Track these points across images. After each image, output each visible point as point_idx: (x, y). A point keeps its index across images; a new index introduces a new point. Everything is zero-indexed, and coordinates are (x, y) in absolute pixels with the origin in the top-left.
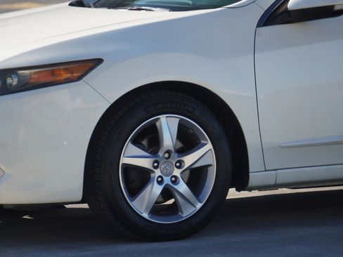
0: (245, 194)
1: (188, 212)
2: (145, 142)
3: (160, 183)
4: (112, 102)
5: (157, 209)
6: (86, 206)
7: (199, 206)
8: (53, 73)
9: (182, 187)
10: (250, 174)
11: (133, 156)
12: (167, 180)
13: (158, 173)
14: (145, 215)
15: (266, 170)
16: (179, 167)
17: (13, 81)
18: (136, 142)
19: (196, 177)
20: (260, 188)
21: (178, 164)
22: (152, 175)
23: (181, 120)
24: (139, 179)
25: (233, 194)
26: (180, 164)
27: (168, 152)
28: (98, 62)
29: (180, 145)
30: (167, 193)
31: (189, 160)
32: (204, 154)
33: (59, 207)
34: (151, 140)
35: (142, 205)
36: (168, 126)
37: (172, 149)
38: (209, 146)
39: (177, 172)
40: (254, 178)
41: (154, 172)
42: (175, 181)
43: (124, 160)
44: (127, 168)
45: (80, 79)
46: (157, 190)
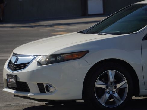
0: (138, 98)
1: (118, 104)
2: (103, 79)
3: (108, 93)
4: (92, 65)
5: (107, 102)
6: (83, 101)
7: (122, 102)
8: (72, 56)
9: (116, 95)
10: (140, 91)
11: (99, 84)
12: (111, 92)
13: (108, 90)
14: (103, 104)
15: (146, 90)
16: (115, 88)
17: (59, 58)
18: (100, 79)
19: (121, 91)
20: (144, 96)
21: (115, 87)
22: (106, 91)
23: (116, 72)
24: (101, 92)
25: (134, 98)
26: (116, 87)
27: (111, 83)
29: (115, 80)
30: (111, 97)
31: (119, 86)
32: (124, 84)
33: (73, 101)
34: (105, 78)
35: (102, 101)
36: (111, 74)
37: (113, 82)
38: (126, 81)
39: (114, 90)
40: (141, 92)
41: (106, 90)
42: (114, 93)
43: (96, 85)
44: (97, 88)
45: (81, 57)
46: (108, 96)
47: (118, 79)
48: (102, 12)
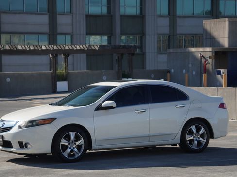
0: (91, 151)
1: (77, 156)
2: (67, 139)
4: (59, 129)
5: (69, 155)
6: (52, 154)
7: (80, 154)
8: (44, 121)
9: (76, 150)
11: (64, 142)
12: (72, 148)
13: (70, 146)
14: (66, 157)
15: (96, 146)
17: (35, 123)
18: (64, 138)
19: (79, 147)
20: (95, 150)
22: (68, 147)
23: (76, 133)
24: (65, 148)
25: (88, 151)
26: (75, 144)
28: (56, 119)
29: (75, 139)
30: (72, 151)
31: (77, 143)
32: (81, 142)
33: (45, 154)
34: (68, 138)
35: (65, 154)
36: (72, 135)
37: (73, 140)
38: (82, 140)
39: (74, 146)
40: (93, 147)
42: (74, 148)
43: (61, 143)
44: (62, 145)
45: (51, 123)
46: (69, 150)
47: (77, 138)
48: (67, 90)
